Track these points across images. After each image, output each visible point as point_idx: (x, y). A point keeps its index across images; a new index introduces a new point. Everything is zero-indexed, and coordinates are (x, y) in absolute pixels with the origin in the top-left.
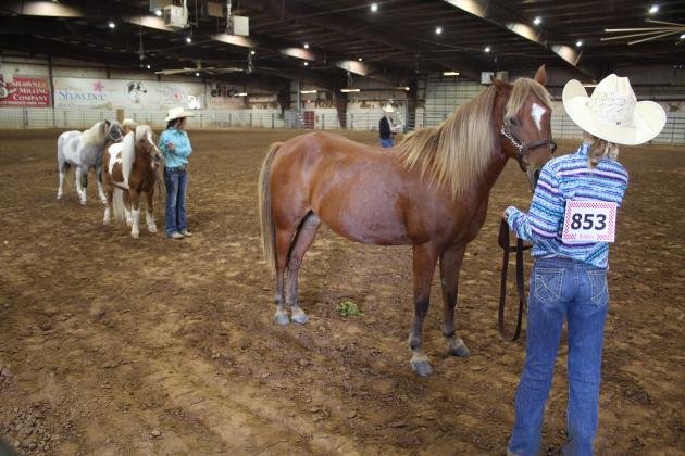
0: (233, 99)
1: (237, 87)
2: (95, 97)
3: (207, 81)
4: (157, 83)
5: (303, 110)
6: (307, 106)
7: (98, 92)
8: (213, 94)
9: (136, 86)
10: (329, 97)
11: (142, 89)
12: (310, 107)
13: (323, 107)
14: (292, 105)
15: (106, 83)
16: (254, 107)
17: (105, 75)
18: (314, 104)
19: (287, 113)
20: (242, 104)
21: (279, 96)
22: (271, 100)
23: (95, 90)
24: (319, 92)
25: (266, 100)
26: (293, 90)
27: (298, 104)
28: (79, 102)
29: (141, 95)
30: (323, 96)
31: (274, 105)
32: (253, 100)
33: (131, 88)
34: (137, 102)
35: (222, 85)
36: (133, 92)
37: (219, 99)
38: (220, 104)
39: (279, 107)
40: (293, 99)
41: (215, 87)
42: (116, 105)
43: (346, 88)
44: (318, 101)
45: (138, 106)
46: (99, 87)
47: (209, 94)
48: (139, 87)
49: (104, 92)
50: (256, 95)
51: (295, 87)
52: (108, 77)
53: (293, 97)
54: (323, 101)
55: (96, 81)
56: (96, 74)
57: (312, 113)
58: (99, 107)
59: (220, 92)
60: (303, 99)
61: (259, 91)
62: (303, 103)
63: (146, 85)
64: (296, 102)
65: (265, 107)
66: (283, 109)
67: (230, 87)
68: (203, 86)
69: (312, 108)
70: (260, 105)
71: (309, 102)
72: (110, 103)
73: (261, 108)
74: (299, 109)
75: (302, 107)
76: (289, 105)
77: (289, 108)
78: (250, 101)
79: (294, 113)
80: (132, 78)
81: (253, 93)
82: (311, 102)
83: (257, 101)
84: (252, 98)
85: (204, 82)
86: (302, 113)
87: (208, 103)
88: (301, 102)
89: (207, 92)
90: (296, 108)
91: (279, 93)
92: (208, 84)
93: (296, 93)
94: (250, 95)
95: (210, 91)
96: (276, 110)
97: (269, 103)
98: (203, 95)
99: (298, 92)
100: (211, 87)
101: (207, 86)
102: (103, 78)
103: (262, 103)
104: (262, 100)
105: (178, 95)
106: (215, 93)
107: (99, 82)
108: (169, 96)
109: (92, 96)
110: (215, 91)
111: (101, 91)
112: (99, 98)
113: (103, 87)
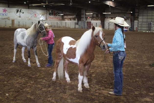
0: (58, 16)
1: (59, 12)
4: (28, 10)
5: (87, 21)
6: (88, 19)
7: (4, 13)
8: (50, 14)
9: (19, 11)
10: (97, 16)
11: (22, 12)
12: (89, 20)
13: (94, 20)
14: (82, 19)
16: (66, 20)
17: (7, 6)
18: (91, 19)
19: (80, 22)
20: (61, 19)
21: (76, 15)
22: (73, 17)
23: (3, 12)
24: (93, 14)
25: (71, 17)
26: (82, 13)
27: (84, 19)
30: (95, 15)
31: (74, 19)
32: (66, 17)
33: (17, 11)
34: (20, 17)
35: (54, 11)
37: (52, 16)
38: (53, 18)
39: (76, 20)
40: (82, 17)
41: (51, 12)
42: (11, 18)
43: (105, 12)
44: (93, 18)
45: (20, 19)
46: (5, 11)
47: (48, 14)
48: (20, 11)
49: (7, 12)
50: (67, 15)
51: (83, 12)
52: (9, 7)
53: (82, 16)
54: (95, 17)
55: (4, 8)
56: (4, 5)
57: (90, 22)
58: (4, 19)
59: (52, 13)
60: (87, 17)
61: (68, 13)
62: (86, 18)
63: (23, 10)
64: (83, 18)
65: (71, 20)
66: (78, 21)
67: (56, 11)
68: (46, 11)
69: (90, 20)
70: (68, 19)
71: (89, 18)
72: (9, 17)
73: (69, 20)
74: (84, 21)
75: (86, 20)
76: (81, 19)
77: (81, 20)
78: (65, 17)
79: (83, 22)
80: (18, 7)
81: (66, 14)
82: (90, 18)
83: (67, 17)
84: (65, 16)
85: (46, 9)
86: (86, 22)
87: (48, 18)
88: (85, 18)
89: (47, 13)
90: (83, 21)
91: (76, 14)
92: (48, 10)
93: (83, 14)
94: (65, 15)
95: (49, 13)
96: (75, 21)
97: (72, 18)
98: (46, 14)
99: (84, 14)
100: (49, 11)
101: (48, 11)
102: (6, 7)
103: (69, 18)
104: (69, 17)
105: (36, 14)
106: (51, 14)
107: (5, 9)
108: (33, 15)
109: (2, 14)
110: (51, 13)
111: (5, 12)
112: (5, 15)
113: (6, 10)
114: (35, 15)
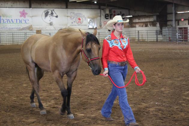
2: (21, 22)
3: (102, 7)
4: (65, 10)
5: (179, 27)
6: (180, 23)
7: (23, 18)
9: (50, 13)
11: (55, 15)
14: (169, 23)
15: (29, 11)
16: (137, 26)
19: (165, 30)
21: (158, 17)
22: (151, 20)
23: (21, 16)
25: (147, 20)
26: (169, 11)
27: (174, 22)
28: (10, 26)
29: (54, 20)
31: (153, 24)
32: (137, 21)
33: (46, 14)
34: (51, 24)
35: (113, 10)
36: (48, 17)
39: (158, 25)
40: (168, 19)
41: (108, 12)
42: (36, 27)
45: (52, 28)
46: (23, 14)
47: (103, 17)
48: (52, 14)
49: (27, 18)
50: (139, 17)
51: (171, 9)
52: (30, 7)
53: (169, 17)
55: (21, 10)
56: (22, 4)
57: (186, 29)
58: (23, 29)
59: (111, 15)
60: (178, 18)
61: (141, 14)
62: (178, 21)
63: (58, 11)
64: (172, 20)
65: (146, 26)
66: (161, 27)
67: (118, 11)
68: (99, 11)
69: (185, 25)
70: (141, 24)
71: (183, 20)
72: (32, 25)
73: (143, 26)
74: (174, 26)
75: (177, 24)
76: (167, 23)
77: (166, 25)
78: (134, 21)
79: (171, 29)
80: (47, 7)
81: (136, 15)
82: (185, 20)
83: (140, 21)
84: (135, 19)
85: (99, 8)
86: (177, 29)
87: (102, 24)
88: (176, 20)
89: (102, 15)
90: (172, 26)
91: (158, 14)
92: (103, 9)
93: (172, 13)
94: (134, 17)
95: (104, 15)
96: (155, 27)
97: (149, 22)
98: (99, 18)
99: (174, 12)
100: (105, 12)
101: (102, 11)
102: (26, 8)
103: (143, 23)
104: (143, 20)
105: (81, 18)
106: (108, 16)
107: (24, 11)
108: (74, 20)
109: (18, 21)
110: (108, 14)
111: (25, 17)
112: (23, 22)
113: (26, 14)
114: (79, 19)
